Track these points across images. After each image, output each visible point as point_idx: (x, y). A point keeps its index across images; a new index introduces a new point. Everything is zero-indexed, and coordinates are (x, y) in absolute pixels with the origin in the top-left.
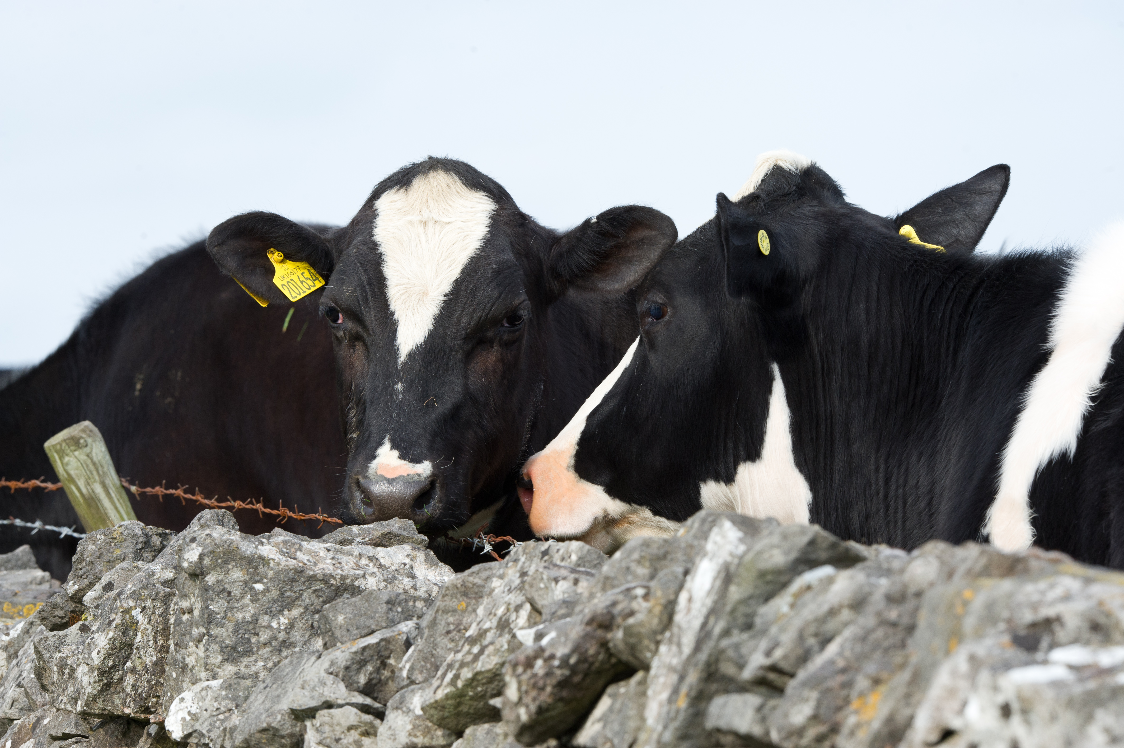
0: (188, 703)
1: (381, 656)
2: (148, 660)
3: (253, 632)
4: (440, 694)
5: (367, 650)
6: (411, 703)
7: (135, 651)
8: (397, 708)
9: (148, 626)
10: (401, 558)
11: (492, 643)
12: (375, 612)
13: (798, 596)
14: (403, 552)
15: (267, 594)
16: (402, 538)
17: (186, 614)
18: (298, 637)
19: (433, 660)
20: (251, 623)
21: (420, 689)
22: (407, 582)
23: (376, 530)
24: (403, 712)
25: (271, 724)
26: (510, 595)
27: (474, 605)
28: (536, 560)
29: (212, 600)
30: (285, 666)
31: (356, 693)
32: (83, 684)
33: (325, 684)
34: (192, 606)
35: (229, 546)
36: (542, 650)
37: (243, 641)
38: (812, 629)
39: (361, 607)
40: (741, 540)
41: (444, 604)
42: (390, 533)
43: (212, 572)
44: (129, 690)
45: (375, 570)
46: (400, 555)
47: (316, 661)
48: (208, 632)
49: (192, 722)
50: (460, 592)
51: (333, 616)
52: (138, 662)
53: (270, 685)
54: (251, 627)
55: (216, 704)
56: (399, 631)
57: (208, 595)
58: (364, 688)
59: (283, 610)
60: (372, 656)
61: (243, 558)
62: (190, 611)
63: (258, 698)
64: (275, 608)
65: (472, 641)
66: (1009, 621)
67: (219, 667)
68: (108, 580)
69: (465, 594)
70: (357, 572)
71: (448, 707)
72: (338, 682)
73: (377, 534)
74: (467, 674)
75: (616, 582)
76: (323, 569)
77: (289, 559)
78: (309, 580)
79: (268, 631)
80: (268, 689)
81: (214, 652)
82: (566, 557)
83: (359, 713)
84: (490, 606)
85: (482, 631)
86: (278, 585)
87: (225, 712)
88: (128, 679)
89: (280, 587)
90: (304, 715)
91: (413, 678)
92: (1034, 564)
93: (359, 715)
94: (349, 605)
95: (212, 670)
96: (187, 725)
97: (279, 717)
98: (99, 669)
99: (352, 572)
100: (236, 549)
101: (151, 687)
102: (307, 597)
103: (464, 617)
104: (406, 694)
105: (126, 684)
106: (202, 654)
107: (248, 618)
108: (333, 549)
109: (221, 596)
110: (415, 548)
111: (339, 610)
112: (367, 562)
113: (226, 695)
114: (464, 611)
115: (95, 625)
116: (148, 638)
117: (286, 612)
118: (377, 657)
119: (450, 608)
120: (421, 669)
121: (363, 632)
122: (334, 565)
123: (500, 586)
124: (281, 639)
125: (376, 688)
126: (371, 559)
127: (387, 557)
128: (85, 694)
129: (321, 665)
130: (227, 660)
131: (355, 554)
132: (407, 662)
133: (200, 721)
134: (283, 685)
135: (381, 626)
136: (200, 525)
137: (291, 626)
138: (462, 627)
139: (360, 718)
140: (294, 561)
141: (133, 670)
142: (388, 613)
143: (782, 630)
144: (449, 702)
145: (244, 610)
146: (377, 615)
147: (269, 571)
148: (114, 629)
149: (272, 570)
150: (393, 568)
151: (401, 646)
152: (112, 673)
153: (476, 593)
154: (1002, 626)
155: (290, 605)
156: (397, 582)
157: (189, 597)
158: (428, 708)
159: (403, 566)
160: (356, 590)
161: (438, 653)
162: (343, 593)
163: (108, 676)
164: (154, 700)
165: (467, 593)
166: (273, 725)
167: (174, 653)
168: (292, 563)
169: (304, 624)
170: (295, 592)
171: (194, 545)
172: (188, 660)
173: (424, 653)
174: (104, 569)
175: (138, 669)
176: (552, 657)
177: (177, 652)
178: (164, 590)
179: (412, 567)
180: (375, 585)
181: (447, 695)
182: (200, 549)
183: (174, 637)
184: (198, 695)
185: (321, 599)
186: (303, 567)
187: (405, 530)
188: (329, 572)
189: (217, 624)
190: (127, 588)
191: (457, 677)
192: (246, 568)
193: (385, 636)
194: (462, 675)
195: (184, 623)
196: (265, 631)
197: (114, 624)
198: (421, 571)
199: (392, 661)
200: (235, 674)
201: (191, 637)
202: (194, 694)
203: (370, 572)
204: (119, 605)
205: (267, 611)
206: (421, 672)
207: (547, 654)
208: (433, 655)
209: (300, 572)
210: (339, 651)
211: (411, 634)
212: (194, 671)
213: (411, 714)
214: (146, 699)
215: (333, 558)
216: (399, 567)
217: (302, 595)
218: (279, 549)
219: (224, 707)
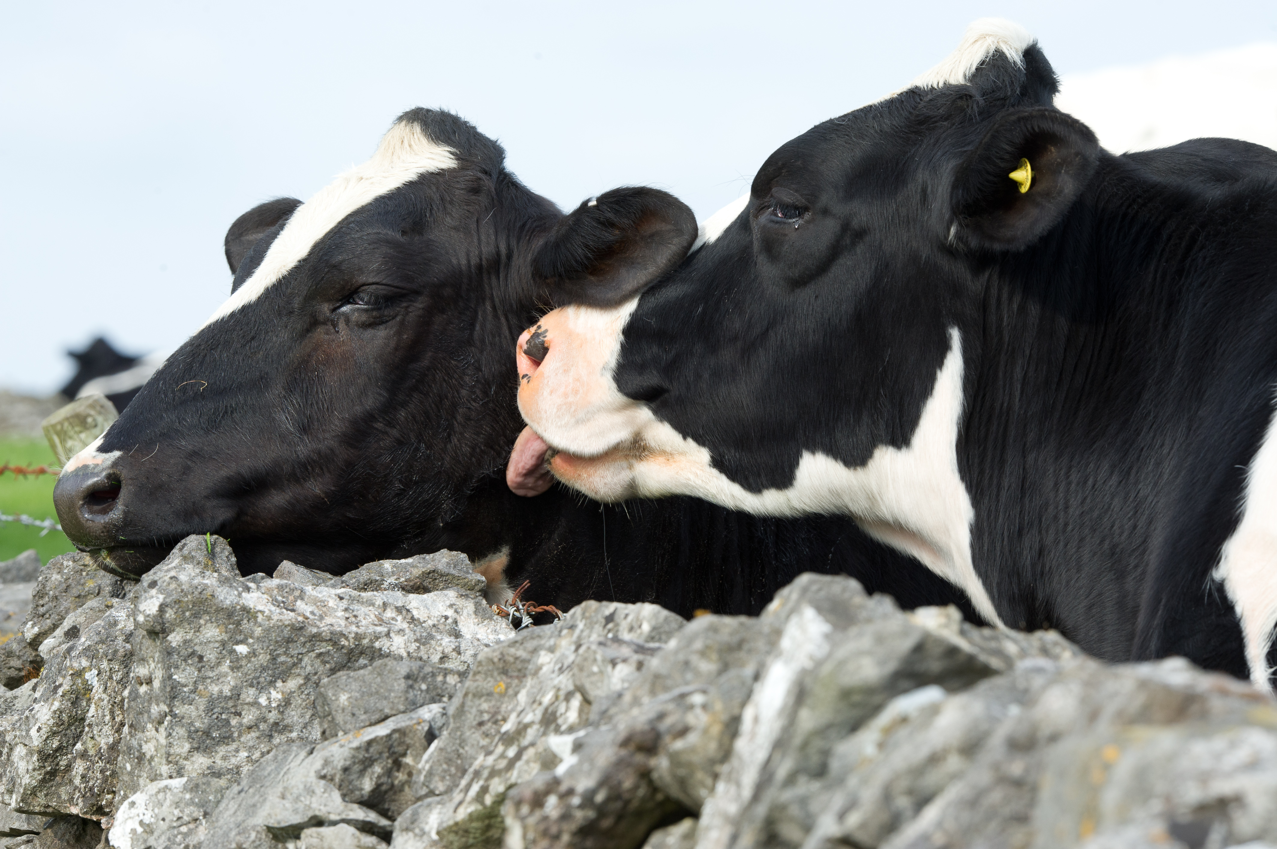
0: (140, 808)
1: (394, 753)
2: (103, 742)
3: (233, 711)
4: (462, 814)
5: (374, 744)
6: (427, 823)
7: (87, 729)
8: (407, 830)
9: (104, 696)
10: (441, 608)
11: (532, 744)
12: (390, 691)
13: (889, 731)
14: (444, 601)
15: (253, 659)
16: (451, 577)
17: (144, 685)
18: (295, 718)
19: (459, 762)
20: (231, 698)
21: (439, 803)
22: (447, 643)
23: (417, 567)
24: (416, 835)
25: (242, 844)
26: (561, 677)
27: (517, 686)
28: (598, 628)
29: (177, 667)
30: (267, 763)
31: (355, 806)
32: (20, 771)
33: (313, 792)
34: (151, 674)
35: (200, 593)
36: (556, 782)
37: (219, 724)
38: (904, 784)
39: (371, 683)
40: (827, 637)
41: (475, 684)
42: (434, 571)
43: (178, 629)
44: (77, 781)
45: (405, 625)
46: (440, 605)
47: (306, 757)
48: (171, 711)
49: (145, 836)
50: (498, 669)
51: (333, 695)
52: (90, 744)
53: (246, 789)
54: (230, 704)
55: (177, 812)
56: (419, 718)
57: (172, 661)
58: (370, 797)
59: (275, 681)
60: (381, 753)
61: (219, 610)
62: (149, 682)
63: (230, 806)
64: (265, 677)
65: (508, 739)
66: (1168, 799)
67: (186, 759)
68: (72, 624)
69: (504, 672)
70: (379, 629)
71: (473, 831)
72: (331, 791)
73: (416, 572)
74: (497, 786)
75: (669, 682)
76: (332, 625)
77: (284, 610)
78: (310, 641)
79: (253, 710)
80: (243, 794)
81: (179, 738)
82: (635, 626)
83: (357, 833)
84: (535, 690)
85: (521, 726)
86: (268, 647)
87: (189, 823)
88: (77, 766)
89: (271, 650)
90: (284, 834)
91: (432, 786)
92: (1217, 704)
93: (358, 838)
94: (355, 680)
95: (176, 763)
96: (138, 840)
97: (253, 835)
98: (40, 752)
99: (371, 629)
100: (210, 597)
101: (105, 779)
102: (309, 663)
103: (502, 703)
104: (420, 810)
105: (74, 773)
106: (163, 741)
107: (227, 691)
108: (348, 597)
109: (190, 662)
110: (462, 595)
111: (341, 687)
112: (394, 615)
113: (191, 799)
114: (503, 695)
115: (39, 691)
116: (103, 712)
117: (279, 684)
118: (387, 754)
119: (484, 691)
120: (443, 774)
121: (373, 717)
122: (347, 618)
123: (549, 663)
124: (272, 721)
125: (386, 796)
126: (399, 610)
127: (422, 608)
128: (21, 786)
129: (312, 764)
130: (197, 749)
131: (377, 603)
132: (427, 762)
133: (156, 834)
134: (263, 789)
135: (398, 710)
136: (182, 556)
137: (287, 702)
138: (500, 717)
139: (359, 841)
140: (292, 614)
141: (84, 755)
142: (407, 692)
143: (864, 781)
144: (475, 824)
145: (220, 681)
146: (392, 694)
147: (255, 628)
148: (60, 699)
149: (260, 626)
150: (430, 623)
151: (420, 739)
152: (57, 757)
153: (519, 670)
154: (1157, 806)
155: (284, 675)
156: (433, 642)
157: (148, 662)
158: (445, 833)
159: (443, 620)
160: (376, 654)
161: (467, 752)
162: (359, 657)
163: (53, 761)
164: (110, 796)
165: (507, 671)
166: (244, 846)
167: (128, 738)
168: (289, 616)
169: (304, 700)
170: (292, 657)
171: (154, 592)
172: (145, 748)
173: (447, 753)
174: (72, 607)
175: (91, 752)
176: (571, 792)
177: (131, 736)
178: (124, 647)
179: (456, 622)
180: (403, 646)
181: (471, 815)
182: (161, 597)
183: (128, 715)
184: (153, 798)
185: (328, 666)
186: (303, 622)
187: (455, 567)
188: (338, 629)
189: (183, 700)
190: (80, 642)
191: (484, 790)
192: (224, 624)
193: (399, 726)
194: (491, 788)
195: (141, 697)
196: (249, 710)
197: (60, 691)
198: (468, 627)
199: (408, 760)
200: (208, 768)
201: (149, 717)
202: (148, 797)
203: (397, 628)
204: (68, 664)
205: (252, 683)
206: (443, 779)
207: (563, 788)
208: (459, 756)
209: (298, 629)
210: (337, 745)
211: (436, 723)
212: (153, 764)
213: (425, 838)
214: (99, 795)
215: (346, 610)
216: (438, 621)
217: (301, 660)
218: (271, 597)
219: (187, 816)
